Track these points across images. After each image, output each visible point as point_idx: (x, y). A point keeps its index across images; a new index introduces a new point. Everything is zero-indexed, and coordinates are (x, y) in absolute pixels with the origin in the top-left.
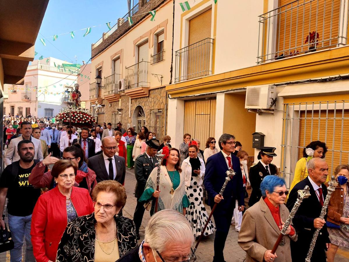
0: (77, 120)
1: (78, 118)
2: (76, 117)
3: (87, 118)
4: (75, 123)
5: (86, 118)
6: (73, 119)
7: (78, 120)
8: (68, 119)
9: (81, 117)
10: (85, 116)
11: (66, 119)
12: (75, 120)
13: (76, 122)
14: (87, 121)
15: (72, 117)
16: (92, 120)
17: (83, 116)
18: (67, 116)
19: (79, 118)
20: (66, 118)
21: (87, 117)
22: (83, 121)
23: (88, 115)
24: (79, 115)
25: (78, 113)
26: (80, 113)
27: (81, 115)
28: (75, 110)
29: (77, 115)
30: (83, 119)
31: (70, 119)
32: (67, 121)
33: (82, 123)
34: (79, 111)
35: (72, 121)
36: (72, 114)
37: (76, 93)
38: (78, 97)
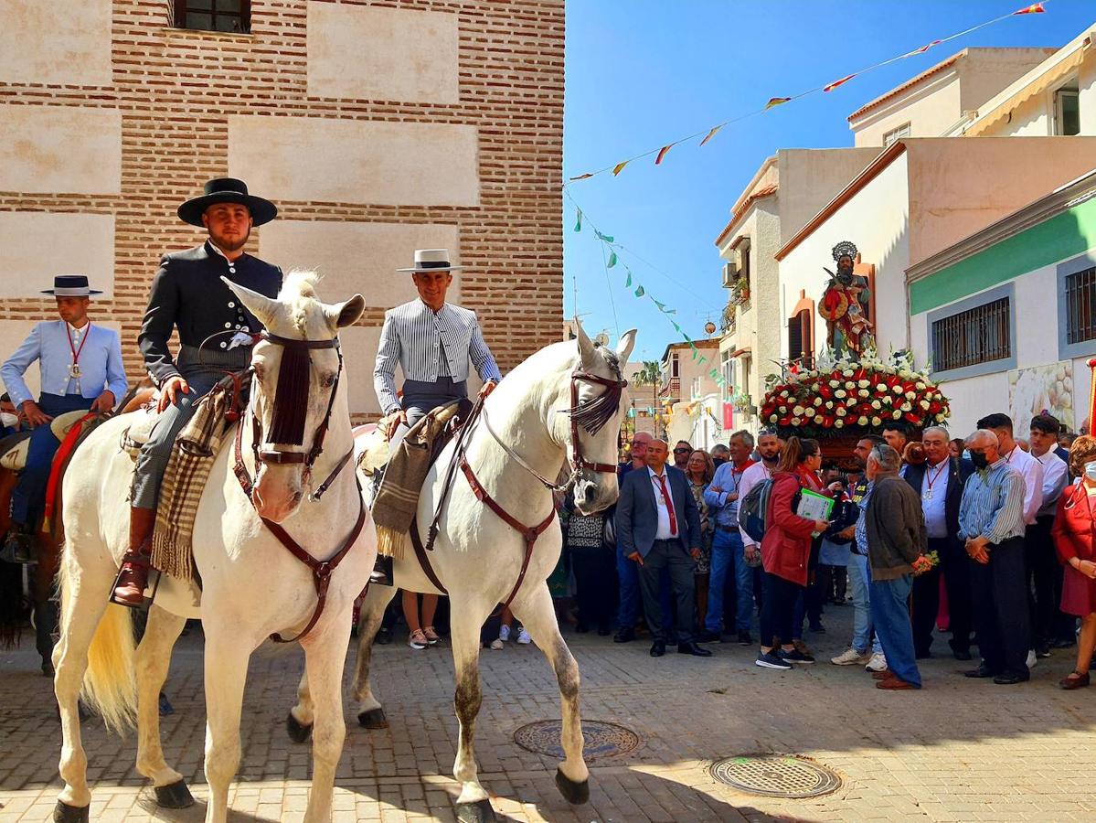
0: (841, 412)
1: (845, 399)
2: (837, 401)
3: (895, 396)
4: (834, 426)
5: (887, 399)
6: (819, 410)
7: (849, 410)
8: (798, 410)
9: (865, 393)
10: (882, 387)
11: (790, 414)
12: (832, 415)
13: (839, 423)
14: (897, 414)
15: (818, 401)
16: (925, 405)
17: (872, 389)
18: (791, 400)
19: (852, 402)
20: (790, 407)
21: (898, 389)
22: (877, 412)
23: (901, 381)
24: (850, 385)
25: (848, 379)
26: (859, 374)
27: (864, 383)
28: (833, 364)
29: (842, 386)
30: (876, 404)
31: (810, 412)
32: (796, 422)
33: (870, 423)
34: (855, 366)
35: (819, 419)
36: (815, 387)
37: (839, 286)
38: (850, 302)
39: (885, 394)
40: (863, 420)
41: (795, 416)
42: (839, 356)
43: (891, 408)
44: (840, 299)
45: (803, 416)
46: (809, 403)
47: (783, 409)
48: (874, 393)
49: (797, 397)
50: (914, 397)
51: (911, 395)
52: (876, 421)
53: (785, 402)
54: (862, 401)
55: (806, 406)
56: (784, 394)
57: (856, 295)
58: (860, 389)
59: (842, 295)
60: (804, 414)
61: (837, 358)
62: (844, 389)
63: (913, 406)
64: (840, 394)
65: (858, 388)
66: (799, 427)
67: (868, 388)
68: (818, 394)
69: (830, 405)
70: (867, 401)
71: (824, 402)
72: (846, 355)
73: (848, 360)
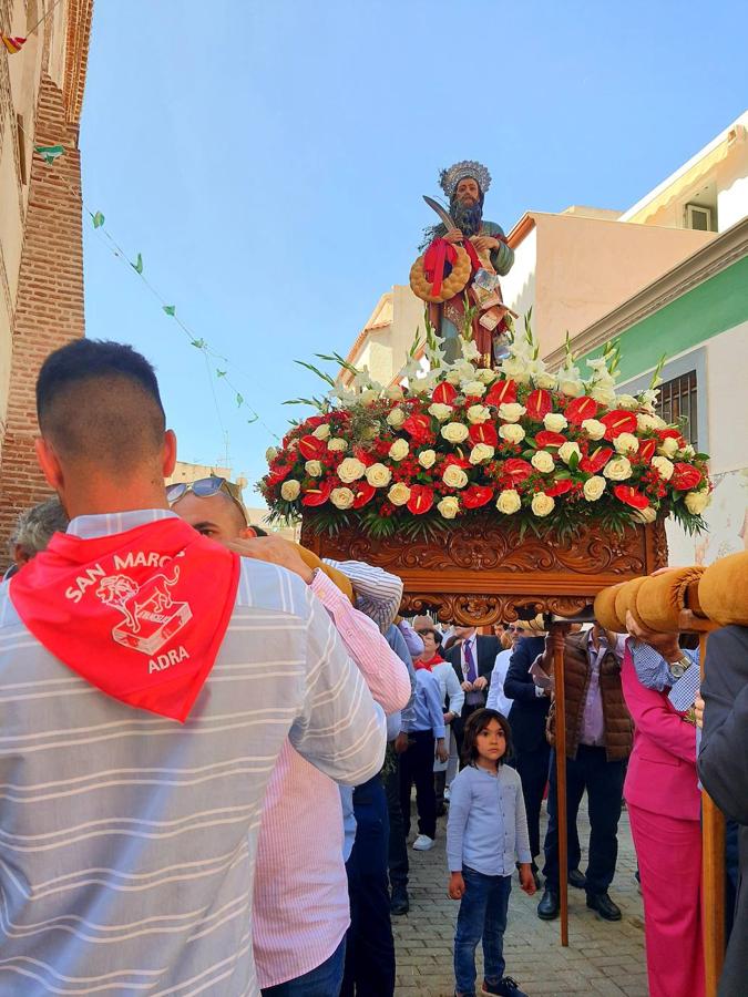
0: (455, 476)
1: (467, 447)
2: (446, 449)
3: (589, 445)
4: (435, 512)
5: (569, 450)
6: (405, 471)
7: (477, 473)
8: (350, 469)
9: (513, 433)
10: (556, 422)
11: (329, 479)
12: (431, 483)
13: (449, 507)
14: (594, 489)
15: (400, 449)
16: (665, 468)
17: (531, 425)
18: (336, 445)
19: (482, 453)
20: (333, 460)
21: (595, 428)
22: (544, 481)
23: (595, 410)
24: (478, 414)
25: (473, 401)
26: (498, 392)
27: (511, 411)
28: (438, 372)
29: (460, 415)
30: (543, 461)
31: (379, 475)
32: (342, 499)
33: (526, 510)
34: (489, 375)
35: (400, 495)
36: (396, 417)
37: (454, 233)
38: (476, 266)
39: (565, 436)
40: (509, 502)
41: (341, 485)
42: (452, 353)
43: (578, 470)
44: (455, 256)
45: (362, 481)
46: (377, 455)
47: (314, 467)
48: (536, 433)
49: (350, 439)
50: (636, 446)
51: (626, 442)
52: (543, 504)
53: (321, 450)
54: (505, 453)
55: (369, 460)
56: (322, 432)
57: (488, 252)
58: (504, 422)
59: (461, 250)
60: (364, 478)
61: (450, 360)
62: (466, 421)
63: (634, 470)
64: (455, 433)
65: (496, 422)
66: (348, 512)
67: (522, 421)
68: (402, 433)
69: (428, 458)
70: (520, 453)
71: (414, 452)
72: (470, 350)
73: (473, 361)
